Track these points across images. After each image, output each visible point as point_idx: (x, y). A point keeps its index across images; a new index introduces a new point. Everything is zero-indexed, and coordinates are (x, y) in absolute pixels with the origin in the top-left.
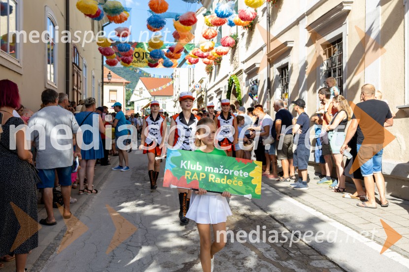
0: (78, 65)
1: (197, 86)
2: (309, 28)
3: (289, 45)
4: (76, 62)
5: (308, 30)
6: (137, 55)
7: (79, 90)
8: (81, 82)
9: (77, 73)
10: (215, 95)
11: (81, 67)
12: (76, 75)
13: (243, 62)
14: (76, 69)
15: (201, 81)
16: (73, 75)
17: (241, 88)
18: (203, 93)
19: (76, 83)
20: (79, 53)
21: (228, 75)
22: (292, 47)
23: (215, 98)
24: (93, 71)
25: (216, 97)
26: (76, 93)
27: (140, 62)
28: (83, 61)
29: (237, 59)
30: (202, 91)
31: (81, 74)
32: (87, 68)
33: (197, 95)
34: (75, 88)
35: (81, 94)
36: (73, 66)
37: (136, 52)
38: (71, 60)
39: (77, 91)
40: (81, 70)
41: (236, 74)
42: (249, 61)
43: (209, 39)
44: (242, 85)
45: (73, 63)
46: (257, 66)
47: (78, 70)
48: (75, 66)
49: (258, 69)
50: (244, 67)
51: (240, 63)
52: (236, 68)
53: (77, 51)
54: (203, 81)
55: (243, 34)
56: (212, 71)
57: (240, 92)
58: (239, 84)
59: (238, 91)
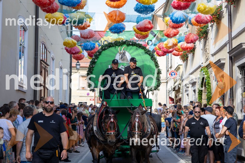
0: (45, 61)
1: (173, 74)
3: (244, 46)
4: (43, 60)
9: (45, 69)
10: (190, 85)
11: (48, 63)
13: (213, 55)
14: (44, 65)
15: (178, 68)
17: (211, 82)
18: (180, 82)
20: (47, 48)
21: (200, 66)
24: (61, 63)
26: (43, 89)
28: (50, 55)
29: (208, 50)
31: (48, 69)
32: (54, 60)
33: (175, 83)
34: (43, 84)
35: (48, 89)
36: (41, 63)
37: (105, 41)
38: (40, 58)
39: (44, 87)
40: (48, 65)
41: (206, 67)
42: (217, 55)
43: (171, 37)
44: (211, 79)
45: (41, 60)
46: (222, 62)
47: (45, 66)
48: (42, 62)
49: (224, 64)
50: (213, 60)
51: (210, 56)
52: (207, 60)
53: (45, 47)
54: (179, 68)
55: (212, 26)
56: (187, 59)
57: (210, 86)
58: (209, 78)
59: (208, 85)
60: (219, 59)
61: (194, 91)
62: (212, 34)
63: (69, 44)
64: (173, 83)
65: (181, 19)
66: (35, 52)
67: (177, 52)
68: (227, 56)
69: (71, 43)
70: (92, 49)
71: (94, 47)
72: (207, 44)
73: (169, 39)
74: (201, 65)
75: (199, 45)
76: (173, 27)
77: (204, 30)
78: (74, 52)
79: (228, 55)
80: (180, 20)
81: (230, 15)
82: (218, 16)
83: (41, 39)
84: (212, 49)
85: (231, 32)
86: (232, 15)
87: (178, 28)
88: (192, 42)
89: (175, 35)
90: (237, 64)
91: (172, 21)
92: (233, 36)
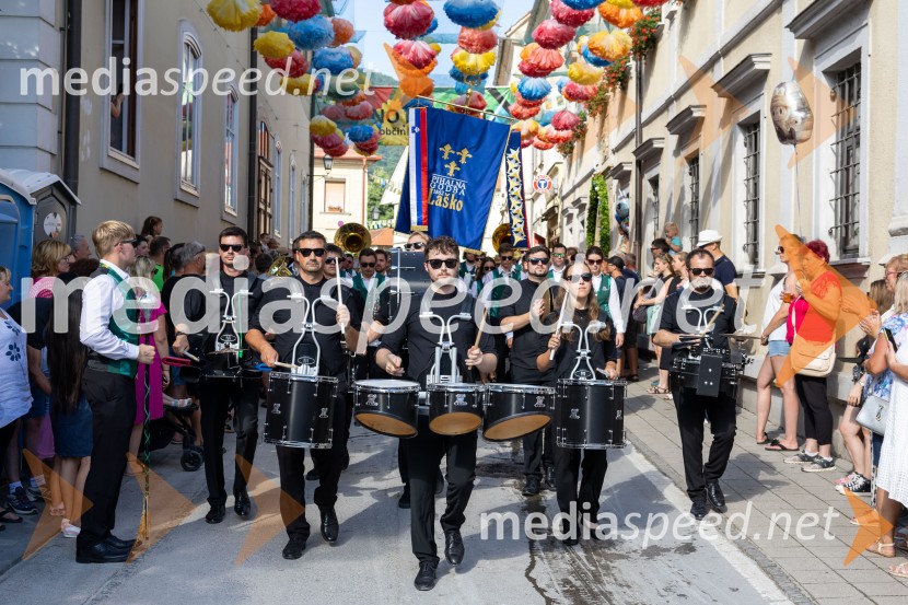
0: (266, 156)
1: (542, 183)
2: (671, 126)
3: (656, 145)
4: (263, 155)
5: (670, 130)
6: (392, 118)
7: (269, 210)
8: (271, 191)
9: (266, 175)
10: (575, 211)
11: (271, 161)
12: (263, 179)
13: (614, 152)
14: (264, 167)
15: (553, 171)
16: (260, 182)
18: (557, 201)
19: (263, 197)
20: (268, 129)
21: (594, 170)
22: (662, 149)
23: (575, 216)
24: (292, 157)
25: (578, 216)
26: (262, 216)
27: (400, 132)
28: (274, 143)
29: (606, 140)
30: (556, 195)
31: (271, 174)
32: (282, 154)
33: (548, 203)
34: (262, 206)
35: (270, 217)
36: (259, 162)
37: (391, 111)
38: (258, 152)
39: (265, 212)
40: (271, 166)
41: (603, 174)
42: (620, 152)
43: (524, 119)
44: (611, 199)
45: (259, 157)
46: (626, 168)
47: (267, 169)
48: (262, 161)
49: (629, 172)
50: (614, 161)
51: (610, 152)
52: (605, 159)
53: (266, 129)
54: (557, 170)
55: (614, 90)
56: (571, 152)
57: (607, 215)
58: (606, 197)
59: (603, 213)
60: (621, 164)
61: (583, 223)
62: (613, 108)
63: (320, 128)
65: (538, 94)
66: (250, 141)
67: (544, 144)
68: (633, 159)
69: (325, 126)
70: (366, 139)
71: (370, 136)
72: (606, 125)
73: (521, 122)
75: (592, 124)
76: (524, 105)
77: (598, 97)
78: (330, 145)
80: (535, 95)
81: (639, 78)
82: (620, 75)
83: (260, 113)
84: (614, 139)
85: (641, 111)
86: (643, 78)
87: (534, 106)
88: (566, 128)
89: (531, 115)
90: (648, 176)
91: (522, 94)
92: (643, 119)
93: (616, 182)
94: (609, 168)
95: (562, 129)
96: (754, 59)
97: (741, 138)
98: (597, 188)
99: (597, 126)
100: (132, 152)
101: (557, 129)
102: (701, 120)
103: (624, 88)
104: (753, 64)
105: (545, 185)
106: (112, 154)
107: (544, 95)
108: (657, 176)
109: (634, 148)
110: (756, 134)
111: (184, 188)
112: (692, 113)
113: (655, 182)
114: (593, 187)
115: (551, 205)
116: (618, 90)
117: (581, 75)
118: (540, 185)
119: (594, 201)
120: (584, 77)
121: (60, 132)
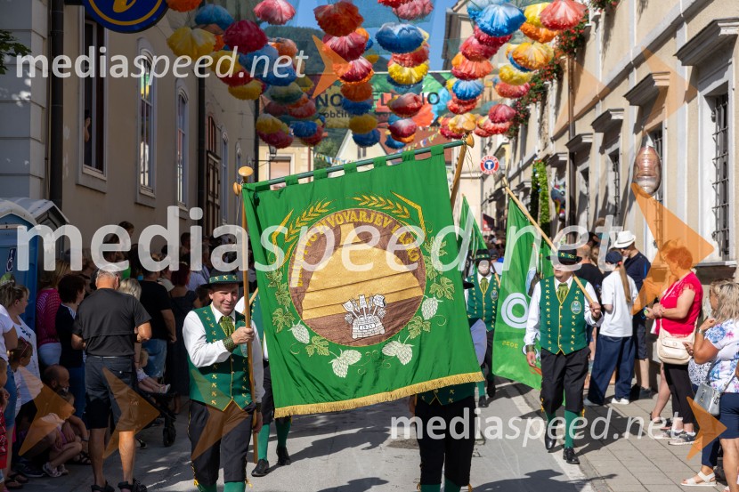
0: (214, 150)
1: (489, 164)
2: (596, 124)
3: (585, 140)
5: (595, 128)
6: (337, 102)
7: (217, 202)
8: (219, 182)
9: (214, 168)
11: (218, 154)
12: (211, 172)
13: (553, 140)
14: (211, 160)
15: (501, 151)
16: (208, 175)
18: (505, 181)
19: (211, 189)
20: (216, 123)
21: (535, 156)
22: (590, 144)
24: (238, 145)
26: (211, 208)
27: (344, 114)
28: (221, 134)
30: (504, 175)
31: (219, 167)
32: (228, 145)
33: (496, 183)
34: (210, 199)
35: (218, 207)
36: (208, 157)
39: (213, 204)
40: (218, 158)
41: (543, 160)
42: (558, 141)
43: (462, 113)
45: (208, 152)
46: (561, 159)
47: (215, 162)
48: (210, 155)
49: (565, 162)
50: (553, 149)
51: (550, 140)
52: (546, 146)
53: (213, 123)
54: (504, 150)
55: (551, 80)
56: (516, 136)
57: (547, 201)
58: (546, 184)
59: (543, 199)
60: (556, 154)
62: (551, 96)
63: (266, 126)
64: (494, 182)
65: (472, 93)
66: (200, 138)
69: (271, 124)
71: (314, 130)
72: (546, 113)
73: (459, 116)
74: (537, 153)
75: (534, 110)
76: (459, 103)
78: (275, 141)
79: (567, 150)
80: (469, 95)
82: (555, 68)
83: (208, 109)
84: (552, 128)
85: (573, 104)
86: (575, 74)
87: (469, 103)
88: (502, 120)
89: (468, 111)
90: (580, 169)
91: (457, 95)
92: (575, 114)
93: (554, 170)
94: (548, 156)
95: (499, 122)
96: (654, 78)
97: (650, 143)
98: (537, 175)
99: (538, 112)
100: (100, 166)
101: (494, 122)
102: (620, 122)
103: (560, 80)
104: (653, 82)
105: (492, 166)
106: (86, 171)
107: (477, 94)
108: (588, 169)
109: (567, 141)
110: (661, 141)
111: (142, 192)
112: (611, 116)
113: (586, 173)
114: (534, 173)
115: (498, 186)
116: (555, 81)
117: (512, 77)
118: (487, 166)
119: (536, 187)
120: (515, 78)
121: (46, 159)
